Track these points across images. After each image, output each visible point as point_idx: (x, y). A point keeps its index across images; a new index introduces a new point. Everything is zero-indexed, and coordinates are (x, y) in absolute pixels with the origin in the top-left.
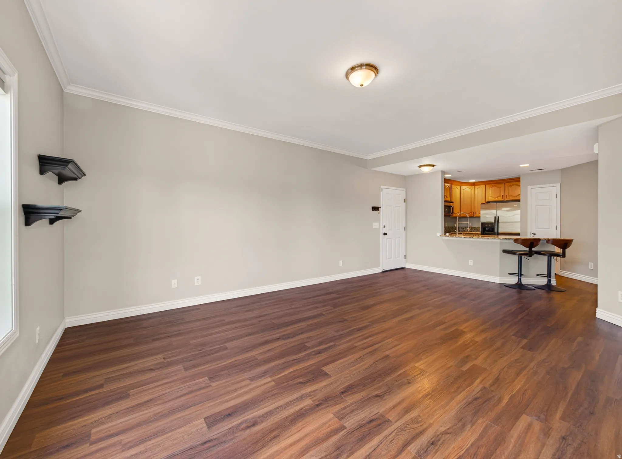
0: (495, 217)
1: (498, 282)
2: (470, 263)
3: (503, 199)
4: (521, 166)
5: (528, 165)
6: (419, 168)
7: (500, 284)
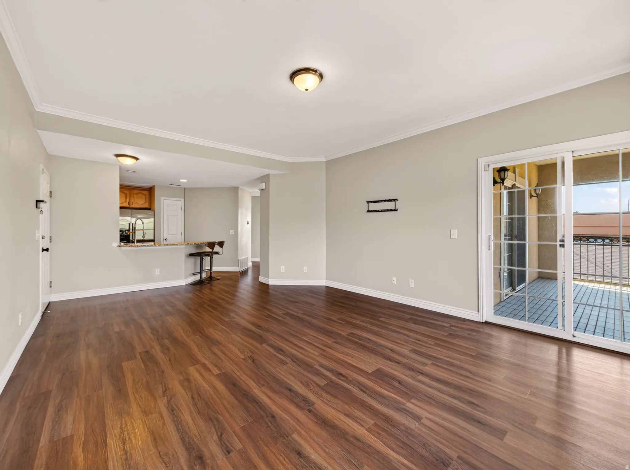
0: (129, 224)
1: (184, 284)
2: (156, 272)
3: (129, 206)
4: (181, 180)
5: (186, 181)
6: (115, 158)
7: (185, 285)
